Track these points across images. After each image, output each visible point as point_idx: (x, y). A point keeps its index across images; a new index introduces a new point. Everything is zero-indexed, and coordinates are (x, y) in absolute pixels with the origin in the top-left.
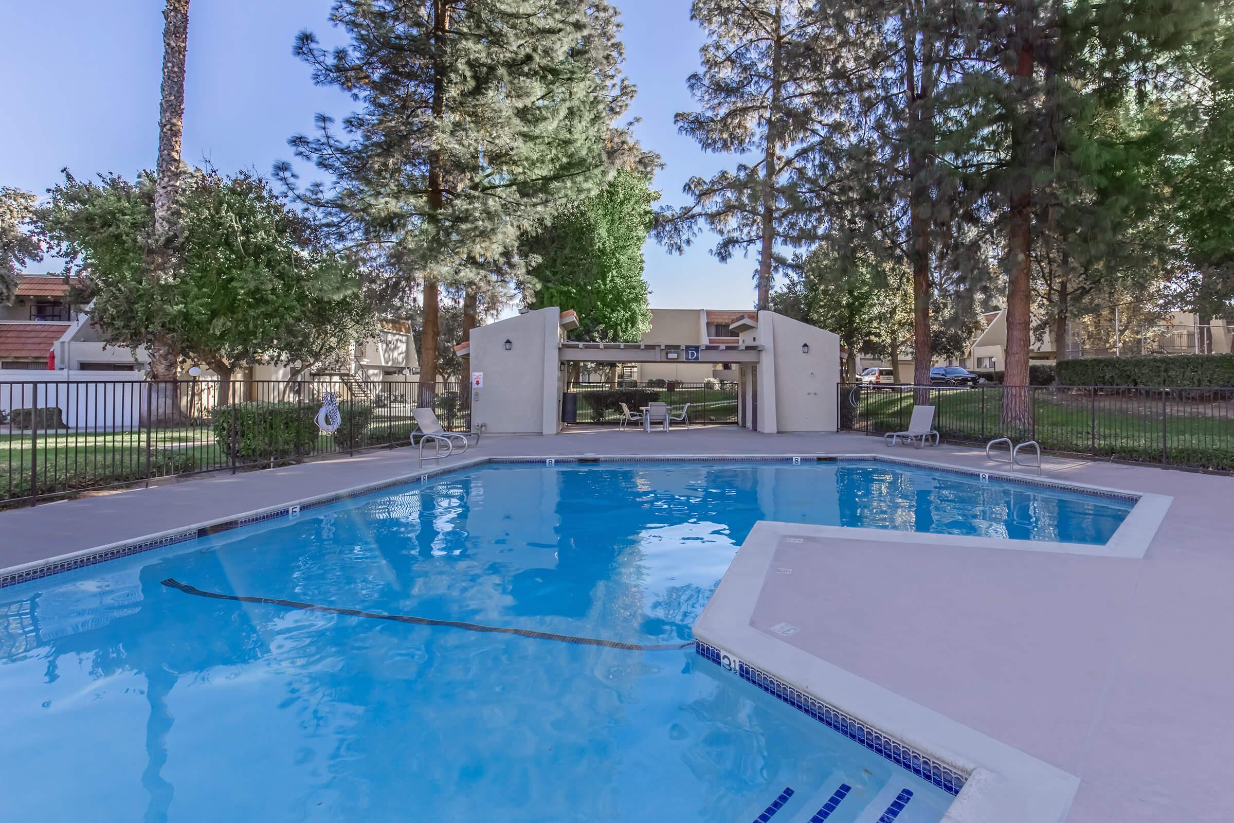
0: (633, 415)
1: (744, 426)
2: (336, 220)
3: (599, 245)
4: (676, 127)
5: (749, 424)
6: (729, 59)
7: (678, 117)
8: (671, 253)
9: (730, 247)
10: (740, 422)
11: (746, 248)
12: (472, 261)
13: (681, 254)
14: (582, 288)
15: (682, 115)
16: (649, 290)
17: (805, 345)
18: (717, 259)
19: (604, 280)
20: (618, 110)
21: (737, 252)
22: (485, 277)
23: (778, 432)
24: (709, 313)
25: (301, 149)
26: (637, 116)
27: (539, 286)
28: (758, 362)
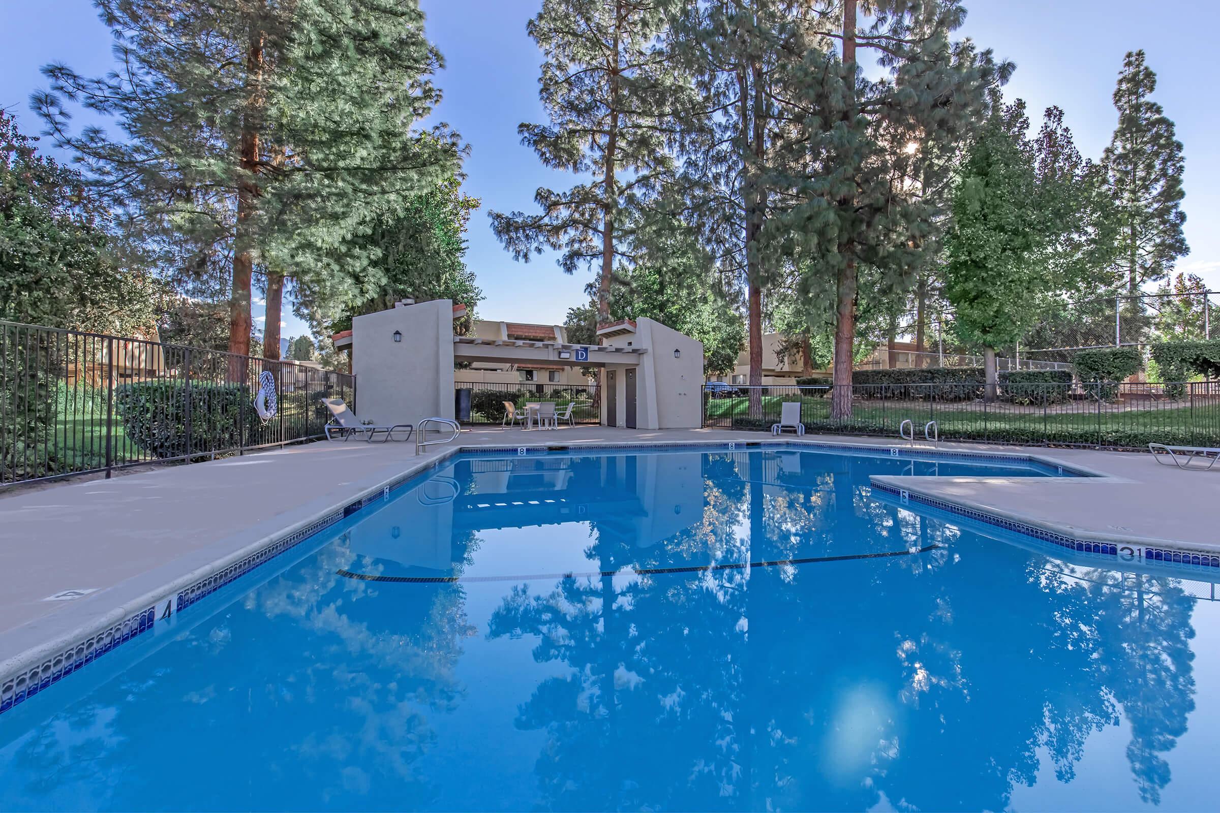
1: (612, 425)
2: (109, 179)
4: (521, 137)
5: (621, 423)
6: (567, 80)
7: (523, 127)
8: (517, 259)
9: (574, 259)
10: (604, 422)
11: (590, 262)
12: (307, 246)
13: (526, 262)
15: (527, 126)
16: (482, 295)
17: (677, 351)
18: (564, 269)
19: (438, 281)
20: (420, 112)
21: (581, 264)
22: (328, 265)
24: (509, 326)
25: (62, 82)
26: (444, 121)
27: (384, 281)
28: (636, 364)
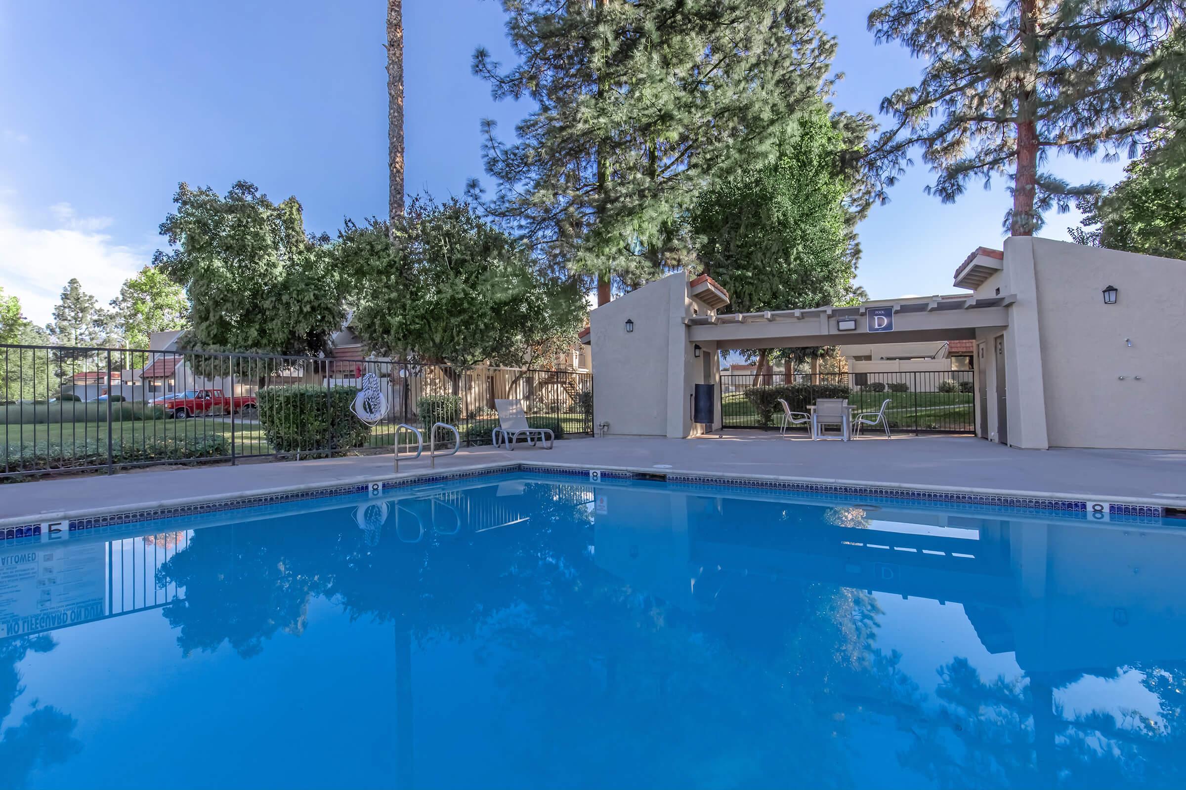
0: (795, 417)
1: (985, 437)
3: (777, 215)
5: (993, 434)
9: (960, 177)
10: (979, 431)
11: (987, 175)
14: (760, 270)
17: (1111, 289)
18: (939, 199)
23: (1050, 448)
28: (1005, 327)
